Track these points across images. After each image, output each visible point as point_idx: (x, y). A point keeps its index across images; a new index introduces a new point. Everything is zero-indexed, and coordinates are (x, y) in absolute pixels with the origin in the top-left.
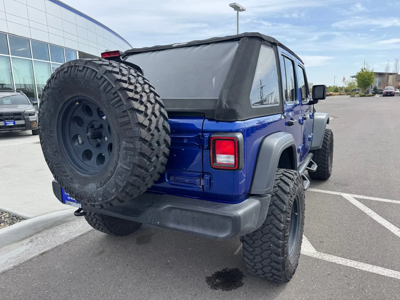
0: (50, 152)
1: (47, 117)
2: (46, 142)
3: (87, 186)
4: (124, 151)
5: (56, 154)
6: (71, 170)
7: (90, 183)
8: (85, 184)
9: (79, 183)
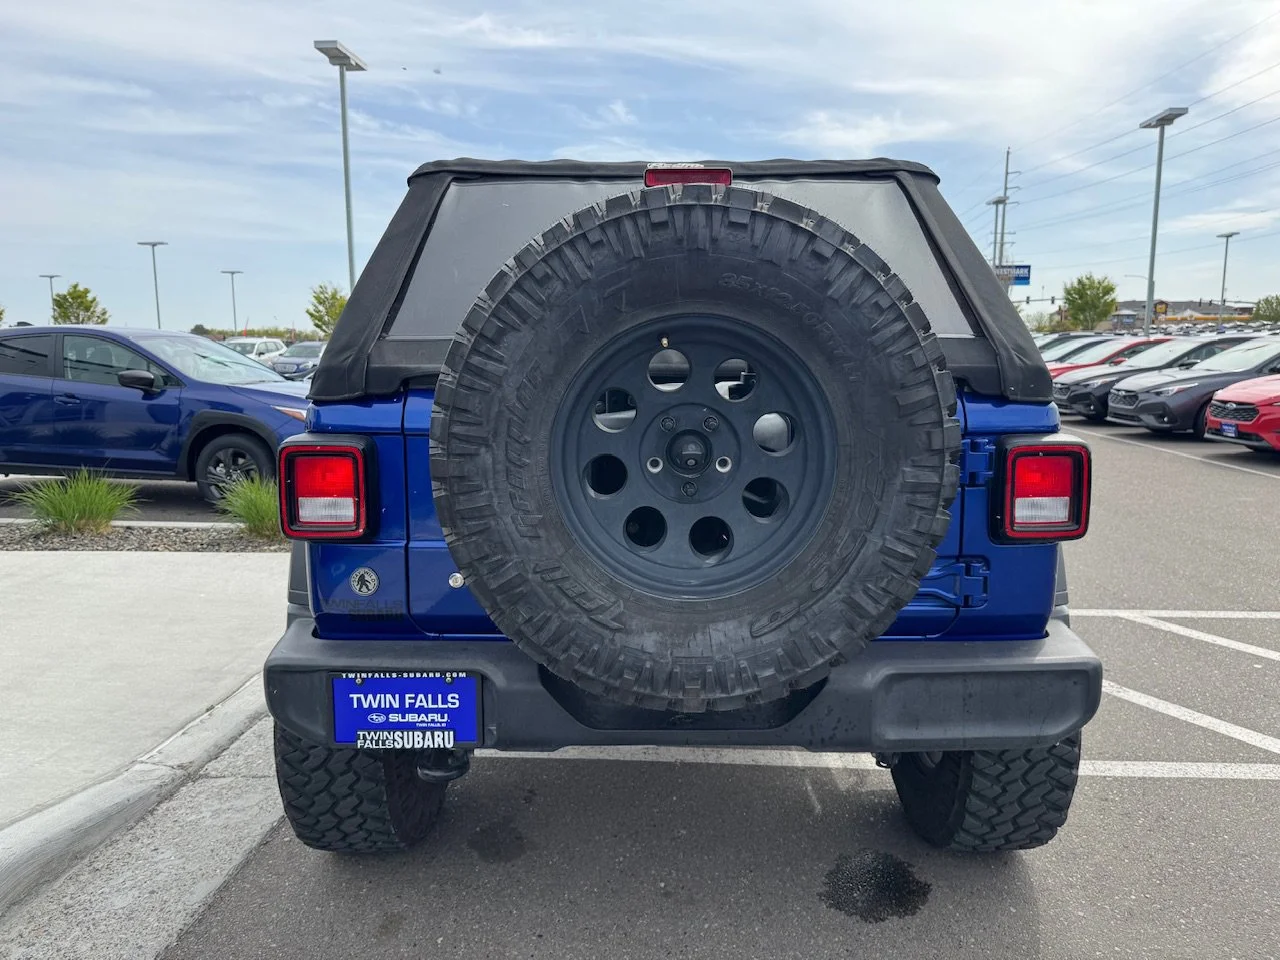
0: (512, 528)
1: (518, 389)
2: (496, 489)
3: (703, 633)
4: (905, 497)
5: (542, 532)
6: (614, 588)
7: (714, 621)
8: (691, 630)
9: (654, 629)
